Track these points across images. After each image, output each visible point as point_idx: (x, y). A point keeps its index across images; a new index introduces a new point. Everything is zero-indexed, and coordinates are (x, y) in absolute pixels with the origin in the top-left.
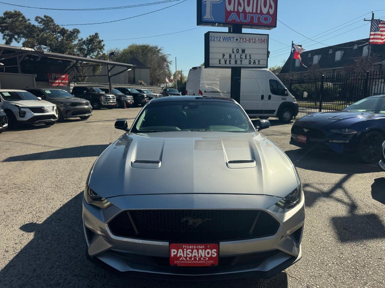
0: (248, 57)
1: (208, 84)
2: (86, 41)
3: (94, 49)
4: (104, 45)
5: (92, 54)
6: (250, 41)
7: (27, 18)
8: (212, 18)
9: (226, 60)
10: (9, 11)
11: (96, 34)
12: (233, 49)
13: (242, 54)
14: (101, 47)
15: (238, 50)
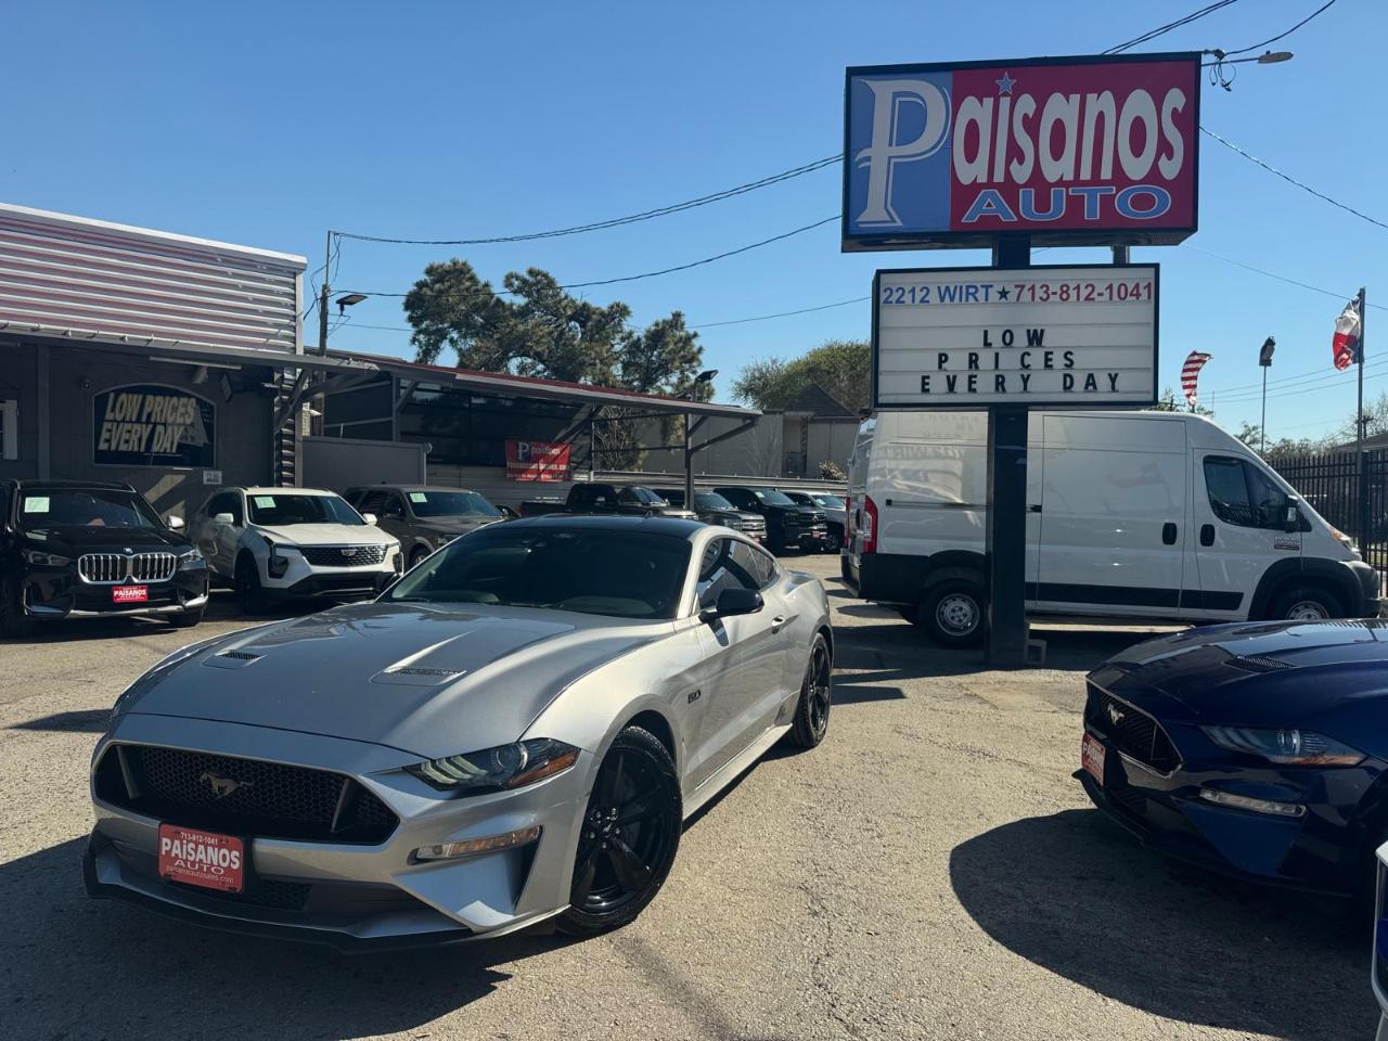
0: (1058, 361)
1: (907, 475)
2: (644, 340)
3: (667, 362)
4: (700, 350)
5: (663, 380)
6: (1065, 296)
7: (482, 279)
8: (895, 216)
9: (955, 377)
10: (437, 262)
11: (677, 316)
12: (986, 332)
13: (1029, 350)
14: (690, 357)
15: (1008, 335)
